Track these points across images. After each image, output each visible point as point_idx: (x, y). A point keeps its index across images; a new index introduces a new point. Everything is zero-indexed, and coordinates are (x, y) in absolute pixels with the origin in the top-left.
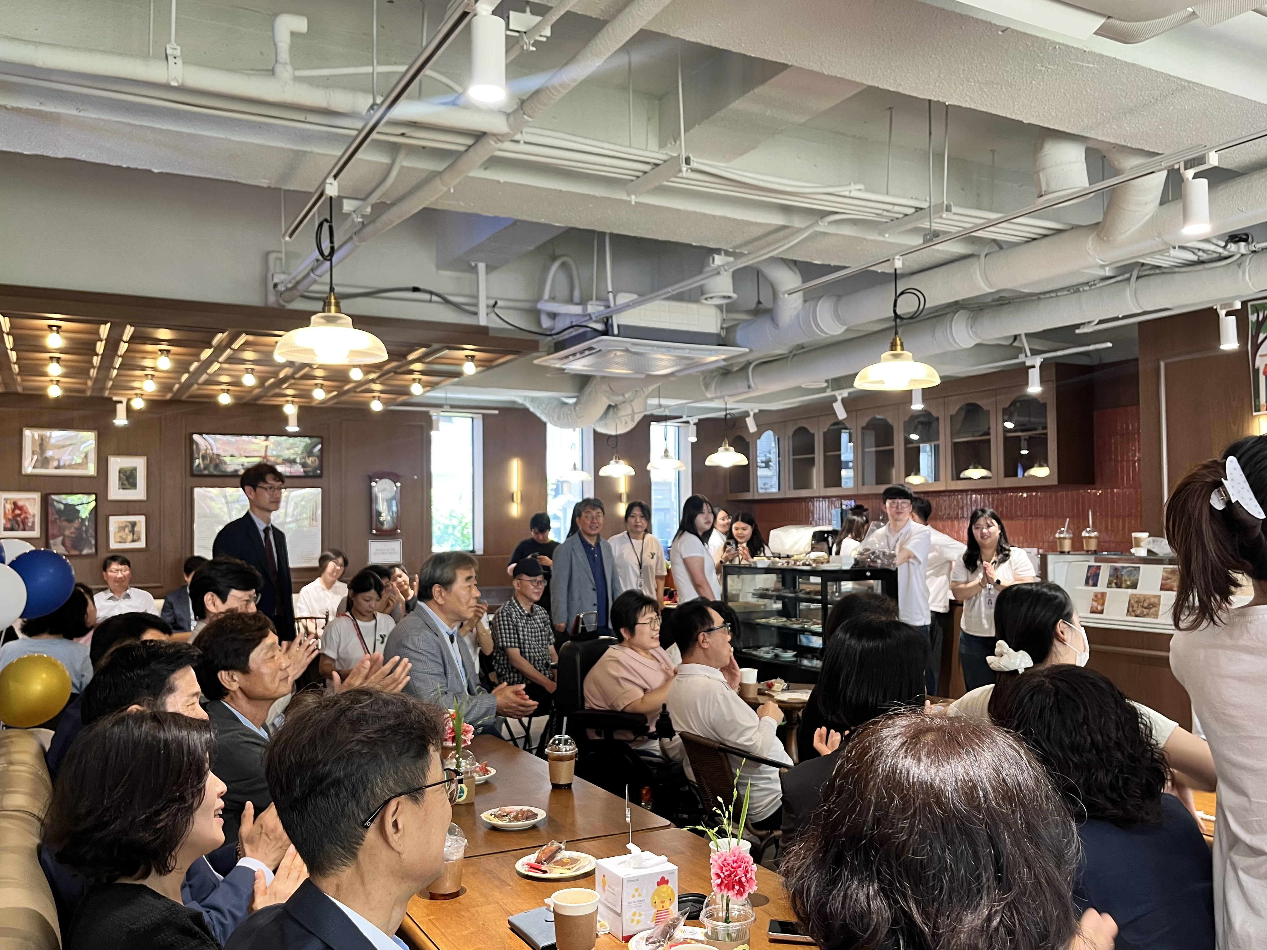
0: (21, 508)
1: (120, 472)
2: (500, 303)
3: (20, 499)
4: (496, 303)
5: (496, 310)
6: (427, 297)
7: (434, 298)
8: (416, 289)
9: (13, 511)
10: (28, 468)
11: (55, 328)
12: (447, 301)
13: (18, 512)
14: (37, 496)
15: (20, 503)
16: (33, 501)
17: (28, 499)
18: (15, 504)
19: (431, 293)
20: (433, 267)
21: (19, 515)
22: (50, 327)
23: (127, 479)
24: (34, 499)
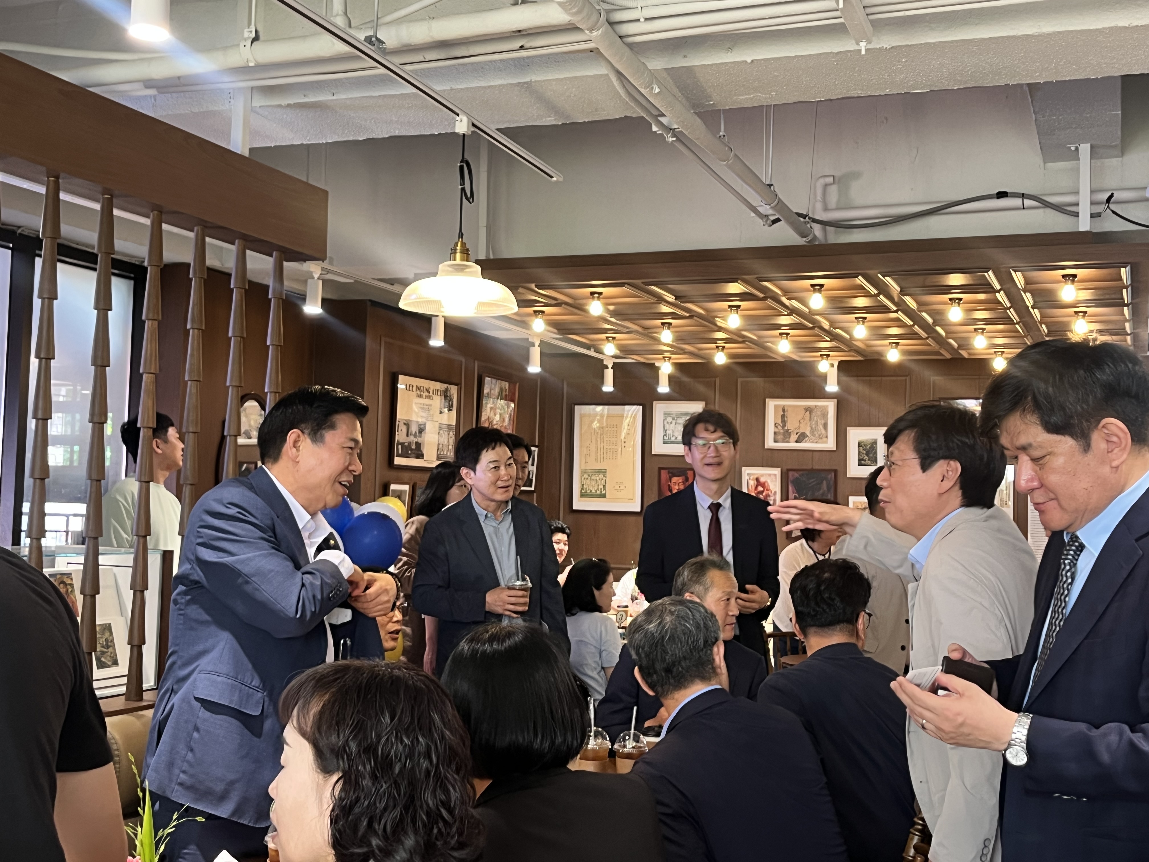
0: (763, 485)
1: (859, 445)
2: (1117, 196)
3: (762, 475)
4: (1112, 196)
5: (1112, 206)
6: (1018, 202)
7: (1028, 202)
8: (1002, 195)
9: (756, 488)
10: (770, 443)
11: (596, 295)
12: (1047, 205)
13: (760, 489)
14: (777, 471)
15: (762, 480)
16: (773, 477)
17: (770, 475)
18: (757, 479)
19: (1023, 196)
20: (1038, 159)
21: (761, 493)
22: (592, 293)
23: (867, 454)
24: (775, 475)
